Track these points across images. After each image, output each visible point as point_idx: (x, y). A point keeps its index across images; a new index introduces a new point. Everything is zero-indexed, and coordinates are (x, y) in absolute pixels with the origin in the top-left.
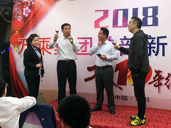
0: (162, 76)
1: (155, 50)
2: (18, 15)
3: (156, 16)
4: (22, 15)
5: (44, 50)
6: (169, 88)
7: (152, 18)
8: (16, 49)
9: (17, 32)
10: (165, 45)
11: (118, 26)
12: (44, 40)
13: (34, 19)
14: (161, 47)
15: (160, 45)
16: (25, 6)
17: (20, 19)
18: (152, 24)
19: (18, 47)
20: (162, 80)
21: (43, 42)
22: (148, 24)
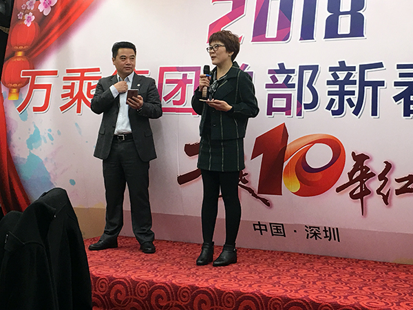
0: (369, 169)
1: (355, 100)
2: (26, 12)
3: (360, 12)
4: (36, 12)
5: (82, 102)
6: (387, 204)
7: (350, 16)
8: (14, 97)
9: (20, 54)
10: (379, 87)
11: (266, 37)
12: (82, 74)
14: (368, 91)
15: (366, 88)
17: (29, 21)
18: (348, 32)
19: (18, 92)
20: (371, 181)
21: (82, 79)
22: (339, 33)
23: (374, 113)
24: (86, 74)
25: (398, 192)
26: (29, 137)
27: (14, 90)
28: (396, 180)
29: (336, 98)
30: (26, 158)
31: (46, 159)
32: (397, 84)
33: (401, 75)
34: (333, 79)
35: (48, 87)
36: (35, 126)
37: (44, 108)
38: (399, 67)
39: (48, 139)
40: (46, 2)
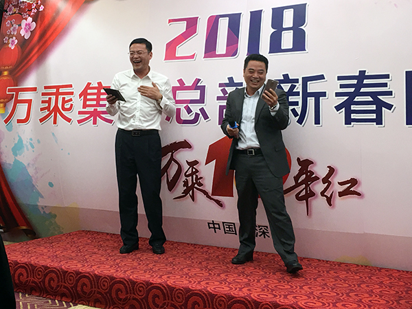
0: (313, 174)
1: (299, 109)
2: (10, 36)
3: (302, 27)
4: (19, 36)
5: (58, 114)
6: (330, 205)
7: (292, 31)
8: (1, 111)
9: (6, 73)
10: (321, 98)
11: (217, 53)
13: (41, 44)
14: (311, 101)
15: (308, 98)
16: (25, 15)
17: (13, 44)
18: (291, 47)
20: (315, 184)
21: (57, 94)
22: (282, 48)
23: (317, 121)
24: (61, 90)
25: (341, 194)
26: (13, 145)
27: (2, 105)
30: (12, 163)
31: (28, 164)
32: (338, 94)
33: (342, 86)
35: (29, 102)
36: (19, 136)
37: (26, 120)
38: (340, 78)
39: (29, 146)
40: (26, 27)
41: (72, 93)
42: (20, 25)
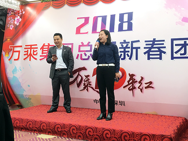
0: (135, 80)
1: (129, 54)
2: (10, 24)
3: (131, 21)
4: (14, 24)
5: (31, 57)
6: (142, 92)
7: (127, 23)
8: (7, 56)
9: (9, 40)
10: (138, 49)
11: (97, 32)
12: (31, 47)
13: (23, 28)
14: (134, 51)
15: (133, 49)
16: (17, 15)
17: (11, 27)
18: (127, 29)
19: (8, 53)
20: (136, 84)
21: (31, 48)
22: (123, 29)
23: (137, 59)
24: (32, 47)
25: (146, 88)
26: (13, 70)
27: (7, 53)
28: (145, 83)
29: (123, 53)
30: (12, 77)
31: (19, 78)
32: (145, 48)
33: (146, 45)
34: (121, 47)
35: (19, 52)
36: (15, 66)
37: (18, 59)
38: (146, 41)
39: (19, 70)
40: (17, 20)
41: (37, 48)
42: (14, 20)
